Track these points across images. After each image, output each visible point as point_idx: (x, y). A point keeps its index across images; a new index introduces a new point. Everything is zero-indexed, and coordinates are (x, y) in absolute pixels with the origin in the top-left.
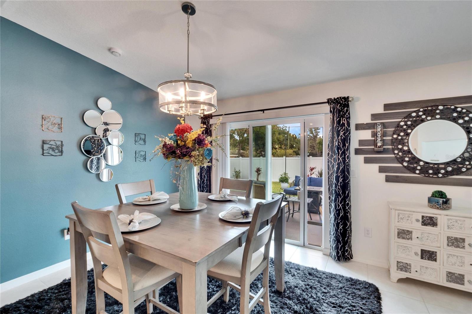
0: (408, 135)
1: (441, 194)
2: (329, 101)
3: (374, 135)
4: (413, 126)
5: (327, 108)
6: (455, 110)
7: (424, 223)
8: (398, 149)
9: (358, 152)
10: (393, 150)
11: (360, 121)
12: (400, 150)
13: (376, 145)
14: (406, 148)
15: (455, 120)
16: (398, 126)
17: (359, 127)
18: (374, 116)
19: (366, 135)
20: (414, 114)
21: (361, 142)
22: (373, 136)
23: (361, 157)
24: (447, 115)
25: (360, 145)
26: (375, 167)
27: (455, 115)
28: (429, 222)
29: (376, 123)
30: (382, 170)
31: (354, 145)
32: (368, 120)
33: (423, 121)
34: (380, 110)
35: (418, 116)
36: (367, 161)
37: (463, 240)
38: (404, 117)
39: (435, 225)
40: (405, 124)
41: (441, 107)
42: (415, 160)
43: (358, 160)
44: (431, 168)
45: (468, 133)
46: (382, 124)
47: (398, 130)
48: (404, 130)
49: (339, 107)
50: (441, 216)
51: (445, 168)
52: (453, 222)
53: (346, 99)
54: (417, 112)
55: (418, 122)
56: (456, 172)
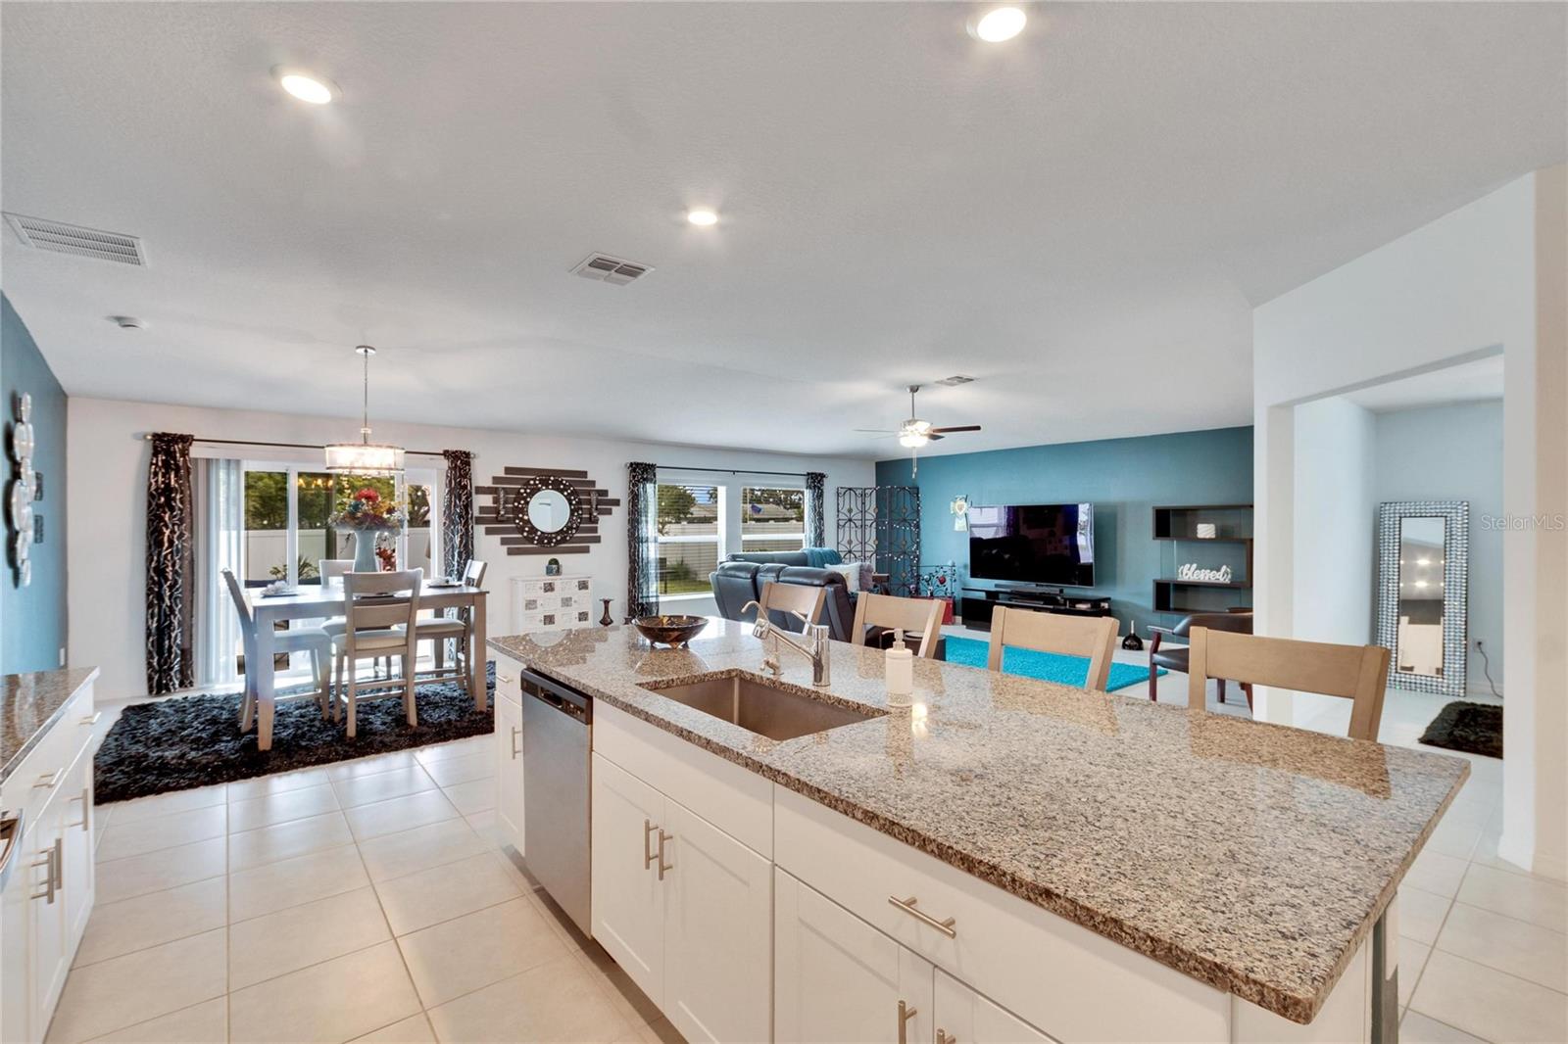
0: (527, 503)
1: (555, 562)
2: (446, 454)
3: (496, 501)
4: (531, 495)
5: (444, 463)
6: (561, 482)
7: (546, 591)
8: (518, 518)
9: (479, 521)
10: (515, 519)
11: (481, 484)
12: (521, 519)
13: (498, 513)
14: (526, 518)
15: (562, 491)
16: (519, 493)
17: (481, 490)
18: (496, 480)
19: (486, 500)
20: (531, 483)
21: (482, 509)
22: (494, 503)
23: (482, 528)
24: (557, 486)
25: (481, 513)
26: (497, 538)
27: (562, 487)
28: (549, 588)
29: (497, 488)
30: (504, 542)
31: (476, 513)
32: (488, 483)
33: (539, 490)
34: (502, 474)
35: (535, 484)
36: (489, 532)
37: (571, 598)
38: (523, 484)
39: (552, 589)
40: (525, 492)
41: (552, 478)
42: (534, 530)
43: (479, 530)
44: (546, 538)
45: (571, 504)
46: (503, 488)
47: (519, 496)
48: (525, 499)
49: (460, 463)
50: (557, 580)
51: (555, 538)
52: (565, 585)
53: (467, 455)
54: (535, 480)
55: (535, 491)
56: (564, 540)
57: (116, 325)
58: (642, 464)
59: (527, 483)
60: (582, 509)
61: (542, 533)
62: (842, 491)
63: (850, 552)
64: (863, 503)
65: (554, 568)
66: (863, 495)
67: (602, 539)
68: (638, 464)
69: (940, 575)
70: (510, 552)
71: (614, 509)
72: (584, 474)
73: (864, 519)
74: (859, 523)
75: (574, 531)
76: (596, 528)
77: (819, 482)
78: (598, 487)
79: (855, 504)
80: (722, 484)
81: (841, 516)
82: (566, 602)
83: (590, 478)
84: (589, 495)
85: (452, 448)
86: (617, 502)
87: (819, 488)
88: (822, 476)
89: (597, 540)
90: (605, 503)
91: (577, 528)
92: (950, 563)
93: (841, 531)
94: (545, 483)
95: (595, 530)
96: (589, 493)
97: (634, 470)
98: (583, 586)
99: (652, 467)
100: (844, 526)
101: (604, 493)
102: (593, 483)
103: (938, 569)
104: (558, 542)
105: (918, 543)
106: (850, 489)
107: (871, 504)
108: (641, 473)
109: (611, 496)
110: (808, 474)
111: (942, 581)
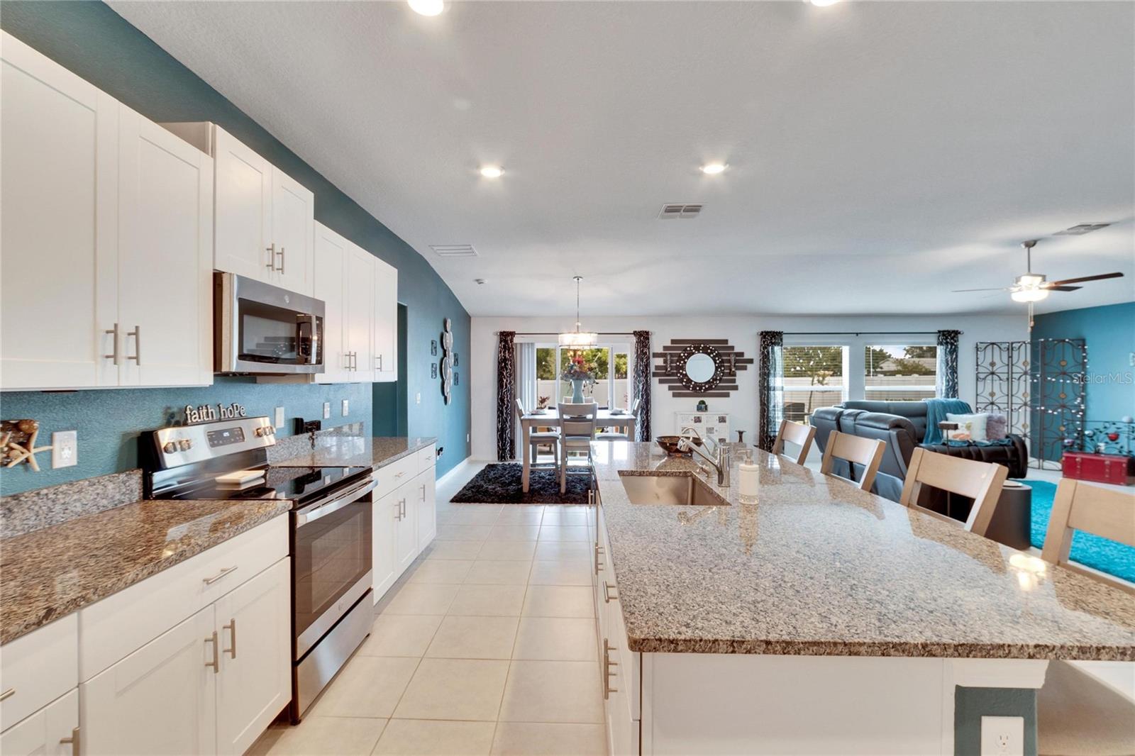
0: (685, 363)
1: (703, 402)
2: (635, 333)
3: (665, 362)
4: (688, 357)
5: (634, 339)
6: (709, 348)
7: (696, 422)
8: (680, 373)
9: (655, 375)
10: (677, 373)
11: (656, 351)
12: (681, 374)
13: (667, 370)
14: (684, 372)
15: (709, 354)
16: (680, 356)
17: (656, 355)
18: (665, 348)
19: (659, 362)
20: (688, 349)
21: (657, 367)
22: (664, 363)
23: (656, 379)
24: (705, 351)
25: (656, 369)
26: (666, 386)
27: (709, 351)
28: (698, 420)
29: (666, 354)
30: (670, 388)
31: (653, 369)
32: (661, 350)
33: (693, 354)
34: (669, 344)
35: (691, 350)
36: (661, 382)
37: (713, 428)
38: (683, 350)
39: (700, 421)
40: (684, 355)
41: (702, 346)
42: (689, 381)
43: (655, 381)
44: (698, 386)
45: (715, 363)
46: (670, 354)
47: (680, 359)
48: (684, 360)
49: (643, 338)
50: (703, 415)
51: (704, 386)
52: (709, 419)
53: (647, 333)
54: (690, 347)
55: (691, 354)
56: (710, 388)
57: (476, 283)
58: (770, 332)
59: (685, 349)
60: (724, 366)
61: (695, 383)
62: (983, 346)
63: (992, 403)
64: (1010, 357)
65: (702, 407)
66: (1010, 349)
67: (739, 388)
68: (767, 333)
69: (1112, 430)
70: (675, 395)
71: (749, 366)
72: (726, 341)
73: (1010, 373)
74: (1004, 377)
75: (718, 382)
76: (735, 379)
77: (952, 338)
78: (737, 350)
79: (1000, 359)
80: (845, 344)
81: (981, 369)
82: (710, 430)
83: (730, 344)
84: (729, 356)
85: (638, 329)
86: (751, 361)
87: (952, 344)
88: (957, 333)
89: (736, 388)
90: (741, 361)
91: (720, 380)
92: (1125, 419)
93: (981, 384)
94: (697, 349)
95: (734, 381)
96: (729, 355)
97: (764, 337)
98: (722, 420)
99: (780, 334)
100: (984, 379)
101: (742, 354)
102: (732, 348)
103: (1107, 425)
104: (706, 389)
105: (1083, 398)
106: (993, 344)
107: (1023, 358)
108: (770, 339)
109: (746, 356)
110: (939, 332)
111: (1114, 438)
